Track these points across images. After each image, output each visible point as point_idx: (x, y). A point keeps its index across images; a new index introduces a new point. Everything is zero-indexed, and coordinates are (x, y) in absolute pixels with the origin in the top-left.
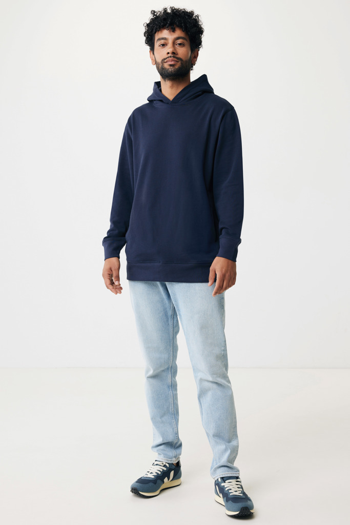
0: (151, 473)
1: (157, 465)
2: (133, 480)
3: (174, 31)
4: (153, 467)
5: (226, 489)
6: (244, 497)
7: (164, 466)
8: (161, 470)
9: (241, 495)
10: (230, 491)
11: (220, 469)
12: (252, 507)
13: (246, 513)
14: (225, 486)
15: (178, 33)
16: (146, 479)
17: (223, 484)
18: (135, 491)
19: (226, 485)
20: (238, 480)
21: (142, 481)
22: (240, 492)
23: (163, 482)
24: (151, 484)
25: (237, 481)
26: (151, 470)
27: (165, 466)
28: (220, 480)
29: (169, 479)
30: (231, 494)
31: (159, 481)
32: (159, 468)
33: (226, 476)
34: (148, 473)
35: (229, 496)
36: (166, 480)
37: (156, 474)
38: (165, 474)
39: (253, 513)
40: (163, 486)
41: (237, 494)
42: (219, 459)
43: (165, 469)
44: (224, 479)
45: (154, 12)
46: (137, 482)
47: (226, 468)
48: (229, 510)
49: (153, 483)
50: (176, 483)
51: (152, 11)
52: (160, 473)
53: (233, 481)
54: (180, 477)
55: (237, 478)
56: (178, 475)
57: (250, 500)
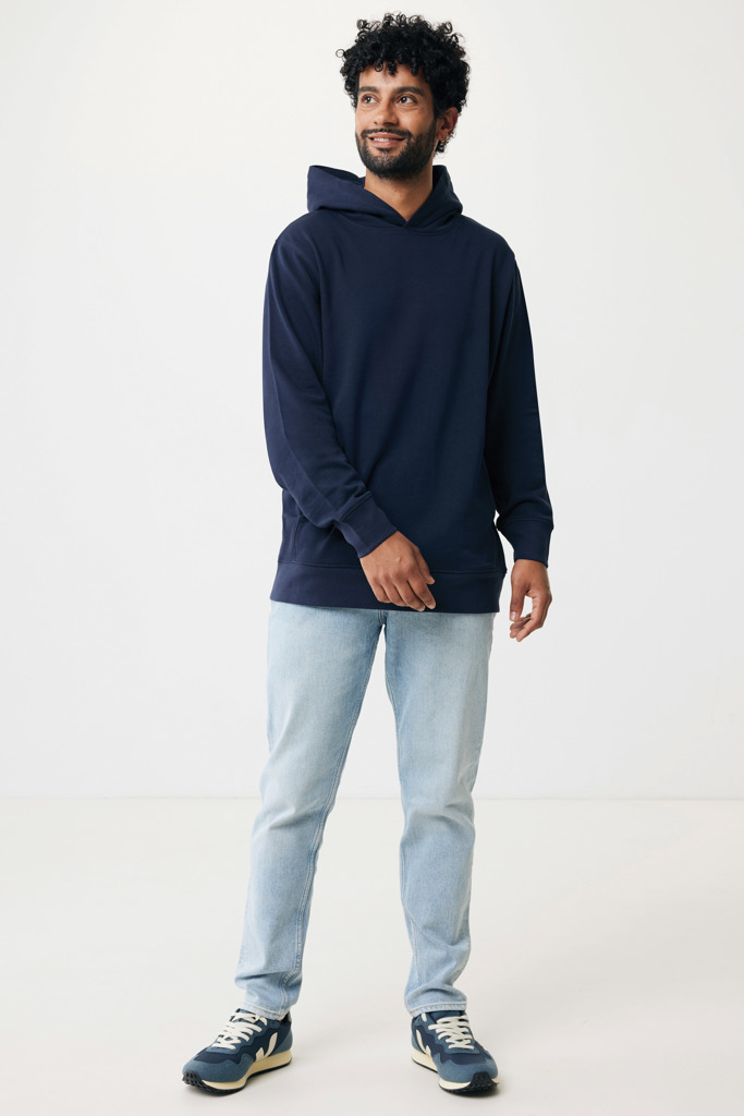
0: (229, 1039)
1: (240, 1020)
2: (187, 1055)
3: (393, 72)
4: (232, 1024)
5: (440, 1037)
6: (477, 1052)
7: (256, 1023)
8: (251, 1033)
9: (472, 1047)
10: (447, 1041)
11: (425, 995)
12: (495, 1073)
13: (482, 1085)
14: (437, 1031)
15: (402, 78)
16: (218, 1051)
17: (431, 1027)
18: (194, 1079)
19: (439, 1027)
20: (463, 1017)
21: (210, 1057)
22: (469, 1042)
23: (254, 1058)
24: (228, 1063)
25: (461, 1020)
26: (229, 1034)
27: (258, 1023)
28: (424, 1018)
29: (265, 1052)
30: (450, 1047)
31: (245, 1057)
32: (244, 1027)
33: (439, 1009)
34: (220, 1039)
35: (446, 1051)
36: (260, 1053)
37: (239, 1041)
38: (258, 1041)
39: (496, 1084)
40: (254, 1068)
41: (462, 1045)
42: (428, 975)
43: (259, 1029)
44: (433, 1017)
45: (365, 23)
46: (196, 1059)
47: (439, 995)
48: (447, 1078)
49: (233, 1060)
50: (280, 1059)
51: (359, 22)
52: (247, 1038)
53: (453, 1020)
54: (288, 1046)
55: (462, 1013)
56: (284, 1042)
57: (490, 1057)
